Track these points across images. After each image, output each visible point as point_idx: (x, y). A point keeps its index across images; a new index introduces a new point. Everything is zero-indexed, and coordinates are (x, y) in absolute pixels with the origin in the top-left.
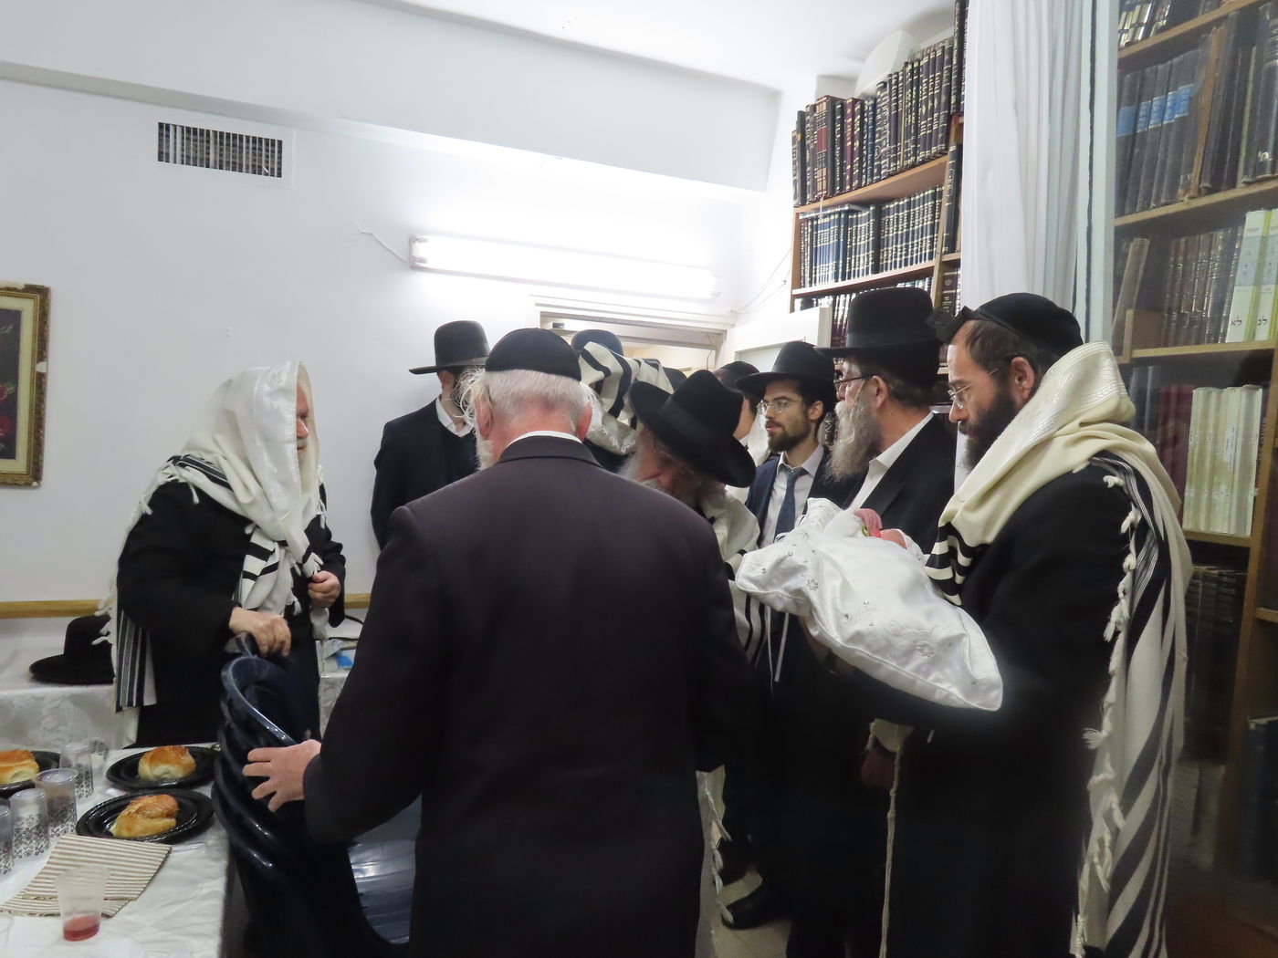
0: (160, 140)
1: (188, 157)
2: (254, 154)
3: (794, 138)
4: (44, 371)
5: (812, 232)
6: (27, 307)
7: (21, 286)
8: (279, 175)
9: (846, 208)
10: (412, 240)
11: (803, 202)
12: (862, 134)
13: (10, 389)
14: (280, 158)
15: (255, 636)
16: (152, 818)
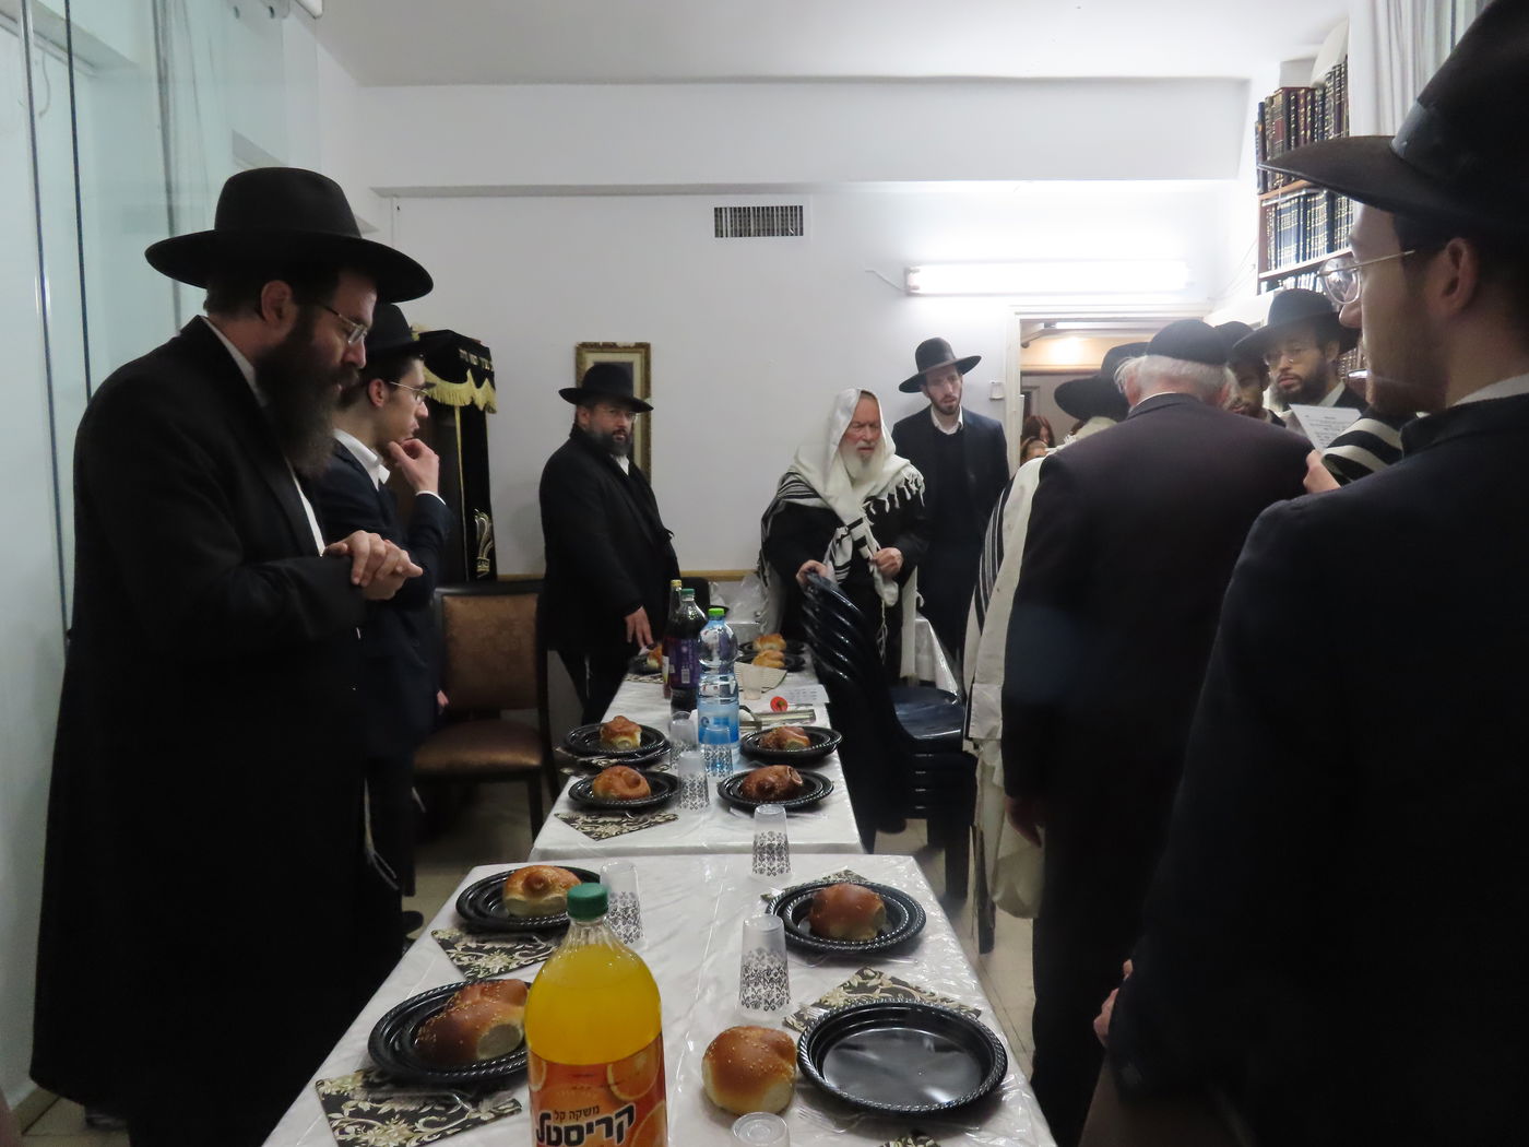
0: (716, 221)
1: (736, 230)
2: (782, 220)
3: (1257, 129)
5: (1276, 217)
6: (637, 360)
7: (632, 345)
8: (802, 234)
9: (1304, 193)
10: (907, 272)
11: (1265, 190)
12: (1313, 123)
14: (801, 219)
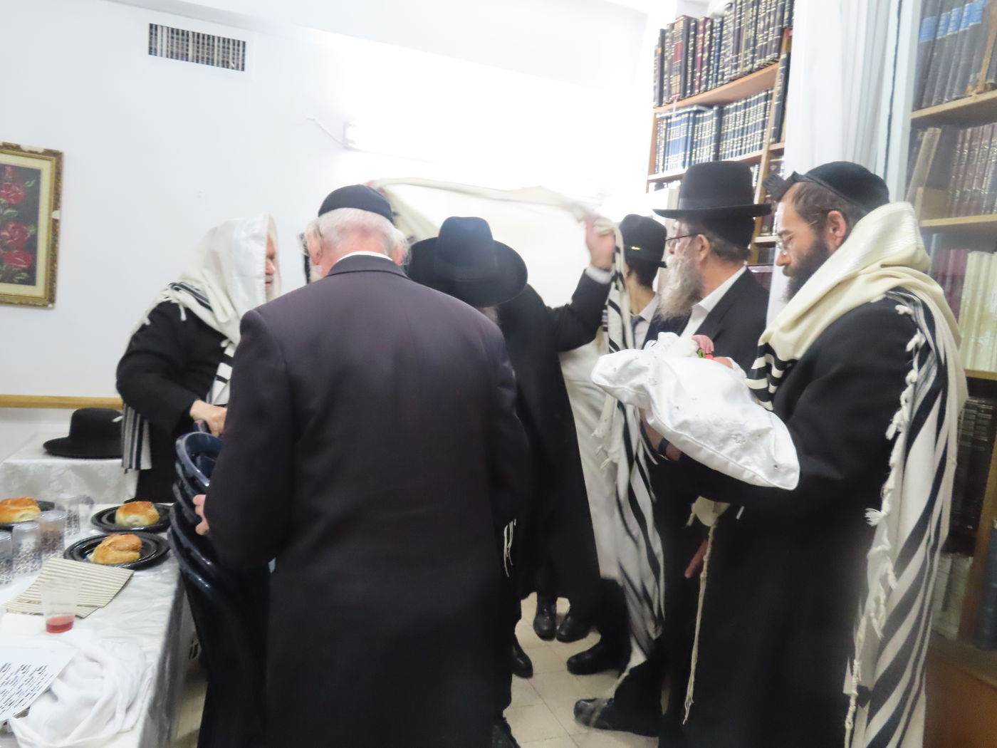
0: (151, 38)
1: (172, 53)
2: (224, 52)
3: (656, 52)
4: (57, 218)
5: (667, 128)
6: (46, 167)
7: (41, 150)
8: (243, 69)
9: (695, 108)
10: (346, 126)
11: (661, 103)
12: (710, 46)
13: (32, 231)
14: (244, 55)
15: (209, 424)
16: (122, 550)
